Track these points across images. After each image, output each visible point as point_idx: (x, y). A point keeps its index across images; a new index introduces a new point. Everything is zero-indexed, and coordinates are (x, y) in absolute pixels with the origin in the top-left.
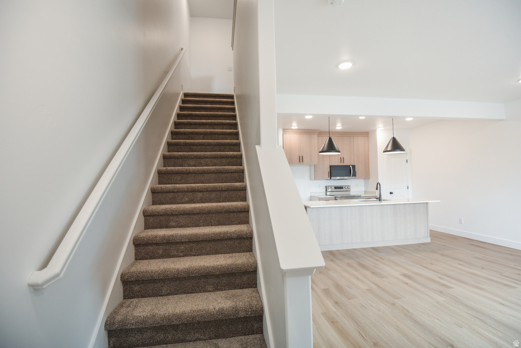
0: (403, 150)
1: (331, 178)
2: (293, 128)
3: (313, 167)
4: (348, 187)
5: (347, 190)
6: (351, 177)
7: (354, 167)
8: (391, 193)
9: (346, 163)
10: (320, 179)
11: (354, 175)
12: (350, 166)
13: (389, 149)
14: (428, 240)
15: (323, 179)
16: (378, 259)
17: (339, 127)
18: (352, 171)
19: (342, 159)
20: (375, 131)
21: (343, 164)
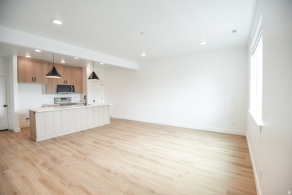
0: (98, 79)
1: (58, 93)
2: (26, 56)
3: (44, 86)
4: (70, 98)
5: (69, 100)
6: (71, 93)
7: (73, 86)
8: (94, 101)
9: (68, 84)
10: (50, 94)
11: (74, 91)
12: (70, 86)
13: (91, 78)
14: (109, 123)
15: (52, 93)
16: (83, 136)
17: (63, 62)
18: (72, 89)
19: (66, 82)
20: (86, 67)
21: (66, 85)
